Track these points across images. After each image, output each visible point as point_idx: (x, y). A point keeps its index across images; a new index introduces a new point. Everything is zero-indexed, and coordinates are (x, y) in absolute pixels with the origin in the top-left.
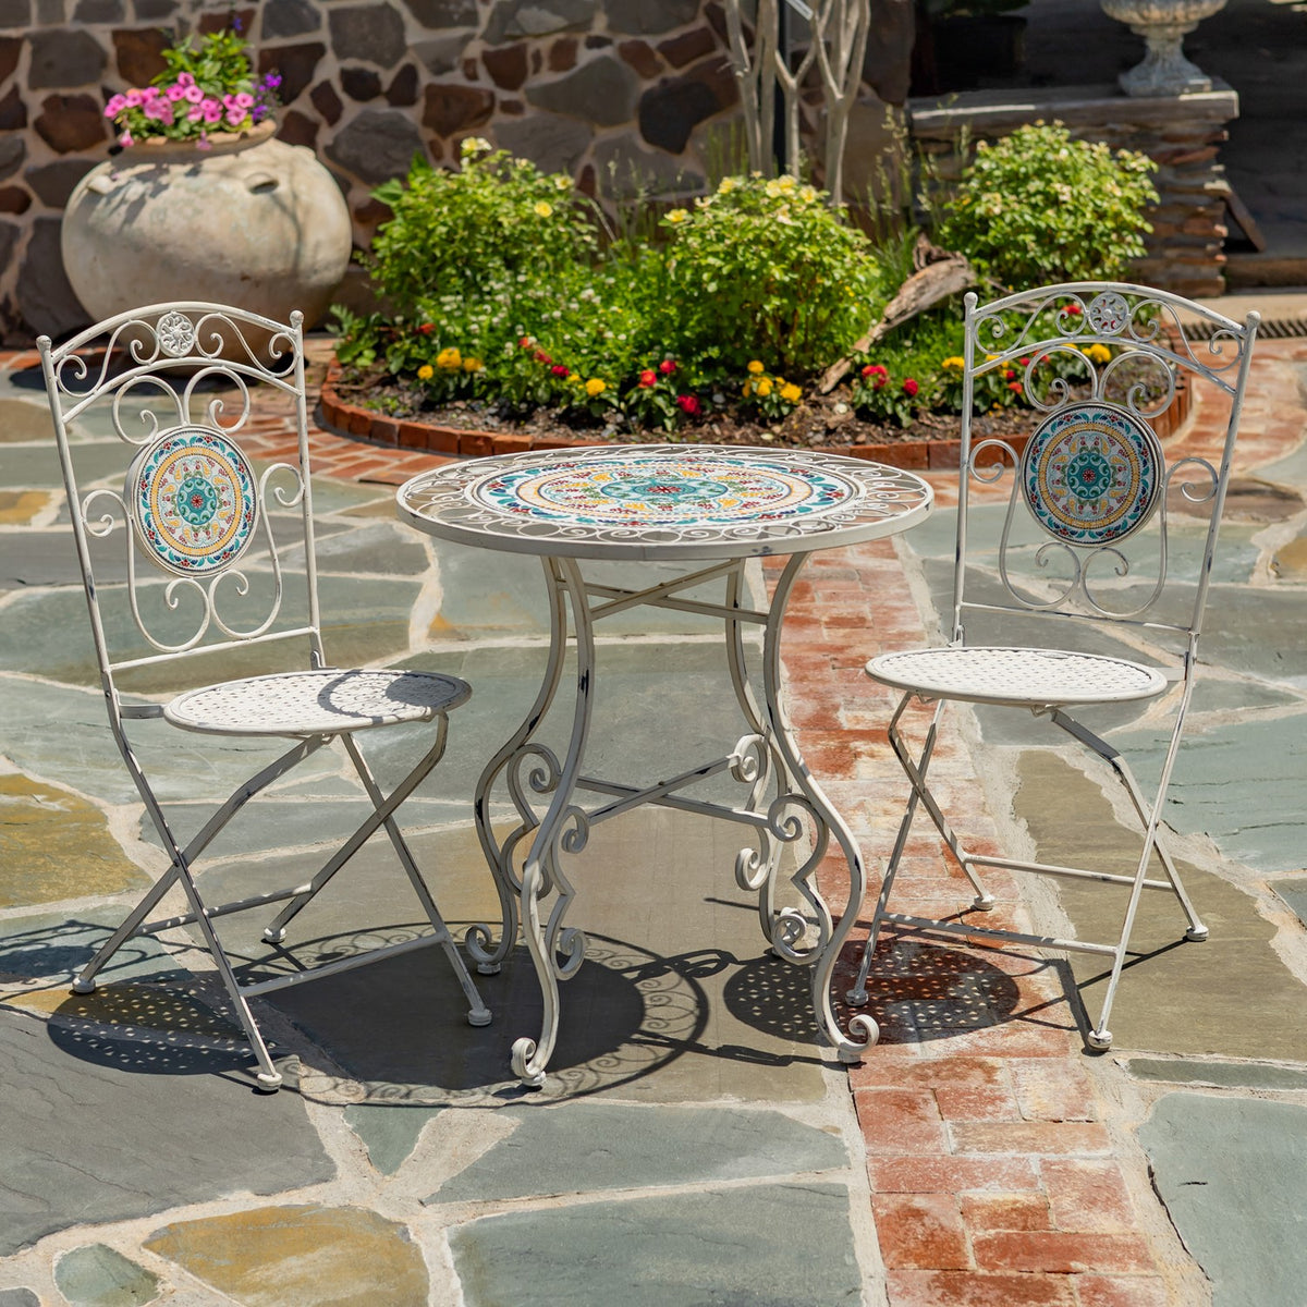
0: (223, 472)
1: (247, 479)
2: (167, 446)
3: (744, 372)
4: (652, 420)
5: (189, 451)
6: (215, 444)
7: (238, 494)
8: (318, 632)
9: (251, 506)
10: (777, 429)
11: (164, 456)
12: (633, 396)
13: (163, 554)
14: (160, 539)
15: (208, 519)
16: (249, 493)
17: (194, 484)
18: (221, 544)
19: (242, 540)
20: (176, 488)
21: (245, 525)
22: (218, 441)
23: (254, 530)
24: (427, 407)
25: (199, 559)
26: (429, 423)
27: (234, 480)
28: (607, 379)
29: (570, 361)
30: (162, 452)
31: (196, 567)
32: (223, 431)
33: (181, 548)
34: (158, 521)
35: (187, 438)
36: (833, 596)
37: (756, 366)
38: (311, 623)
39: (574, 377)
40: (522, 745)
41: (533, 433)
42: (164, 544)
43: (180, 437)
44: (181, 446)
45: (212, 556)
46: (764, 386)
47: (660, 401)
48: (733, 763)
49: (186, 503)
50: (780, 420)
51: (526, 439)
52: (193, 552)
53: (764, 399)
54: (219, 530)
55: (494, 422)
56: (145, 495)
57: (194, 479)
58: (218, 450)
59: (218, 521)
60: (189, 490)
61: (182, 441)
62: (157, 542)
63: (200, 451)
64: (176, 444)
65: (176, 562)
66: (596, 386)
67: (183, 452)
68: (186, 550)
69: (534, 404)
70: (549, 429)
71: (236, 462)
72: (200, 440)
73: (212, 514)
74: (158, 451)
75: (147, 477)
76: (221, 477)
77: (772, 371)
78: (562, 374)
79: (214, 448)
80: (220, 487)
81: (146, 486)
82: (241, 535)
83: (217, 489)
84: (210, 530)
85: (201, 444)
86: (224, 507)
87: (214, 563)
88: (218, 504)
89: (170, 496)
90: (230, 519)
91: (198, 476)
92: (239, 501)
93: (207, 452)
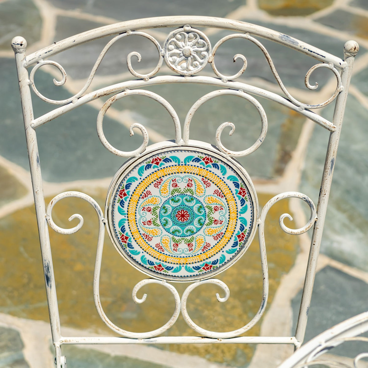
0: (219, 193)
1: (248, 203)
2: (156, 161)
5: (182, 169)
6: (215, 166)
7: (233, 215)
9: (247, 228)
11: (151, 170)
13: (135, 257)
14: (134, 243)
15: (193, 233)
16: (247, 216)
17: (182, 200)
18: (203, 256)
19: (228, 257)
20: (160, 201)
21: (236, 244)
22: (219, 163)
23: (244, 251)
25: (175, 266)
27: (232, 203)
30: (148, 166)
31: (170, 273)
32: (229, 154)
33: (157, 255)
34: (134, 229)
35: (182, 156)
42: (136, 248)
43: (173, 154)
44: (173, 163)
45: (191, 266)
49: (170, 216)
52: (170, 259)
54: (202, 245)
56: (122, 203)
57: (182, 195)
58: (218, 172)
59: (204, 236)
60: (175, 205)
61: (176, 159)
62: (130, 246)
63: (196, 170)
64: (167, 160)
65: (148, 266)
67: (175, 169)
68: (162, 257)
71: (237, 186)
72: (197, 160)
73: (198, 230)
74: (145, 164)
75: (128, 187)
76: (216, 197)
79: (214, 170)
80: (213, 206)
81: (125, 195)
82: (229, 252)
83: (210, 208)
84: (193, 243)
85: (197, 164)
86: (213, 225)
87: (192, 272)
88: (207, 221)
89: (152, 207)
90: (218, 236)
91: (188, 193)
92: (233, 222)
93: (204, 173)
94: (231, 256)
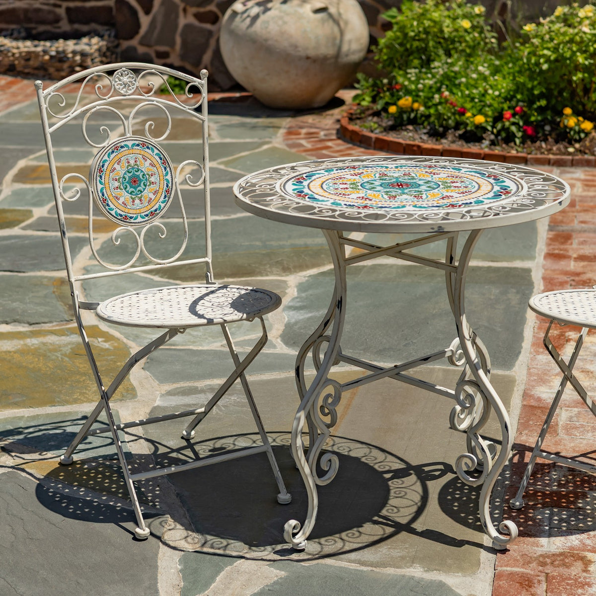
0: (152, 165)
1: (168, 169)
2: (117, 148)
3: (561, 114)
4: (509, 139)
5: (131, 151)
6: (148, 148)
7: (161, 178)
8: (210, 261)
9: (170, 185)
10: (577, 146)
11: (115, 154)
12: (499, 126)
13: (111, 212)
14: (110, 203)
15: (141, 192)
16: (169, 177)
17: (133, 171)
18: (149, 207)
19: (163, 205)
20: (121, 174)
21: (165, 197)
22: (150, 146)
23: (171, 200)
24: (392, 128)
25: (134, 216)
26: (391, 137)
27: (160, 170)
28: (486, 116)
29: (468, 105)
30: (113, 152)
31: (132, 221)
32: (154, 141)
33: (123, 209)
34: (109, 193)
35: (130, 144)
36: (584, 243)
37: (568, 111)
38: (206, 256)
39: (468, 114)
40: (321, 336)
41: (445, 144)
42: (112, 206)
43: (125, 143)
44: (126, 149)
45: (143, 214)
46: (572, 122)
47: (513, 128)
48: (448, 354)
49: (128, 182)
50: (580, 140)
51: (439, 147)
52: (131, 211)
53: (571, 129)
54: (148, 199)
55: (425, 137)
56: (101, 177)
57: (133, 168)
58: (150, 151)
59: (148, 193)
60: (130, 175)
61: (127, 146)
62: (108, 205)
63: (138, 152)
64: (122, 147)
65: (119, 217)
66: (480, 119)
67: (127, 152)
68: (127, 210)
69: (447, 128)
70: (453, 142)
71: (161, 159)
72: (138, 145)
73: (144, 190)
74: (111, 151)
75: (103, 166)
76: (151, 168)
77: (576, 113)
78: (462, 112)
79: (147, 150)
80: (150, 173)
81: (102, 171)
82: (163, 202)
83: (148, 174)
84: (142, 199)
85: (138, 148)
86: (152, 185)
87: (144, 218)
88: (148, 183)
89: (117, 178)
90: (155, 193)
91: (136, 167)
92: (162, 182)
93: (142, 153)
94: (164, 205)
